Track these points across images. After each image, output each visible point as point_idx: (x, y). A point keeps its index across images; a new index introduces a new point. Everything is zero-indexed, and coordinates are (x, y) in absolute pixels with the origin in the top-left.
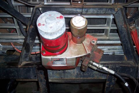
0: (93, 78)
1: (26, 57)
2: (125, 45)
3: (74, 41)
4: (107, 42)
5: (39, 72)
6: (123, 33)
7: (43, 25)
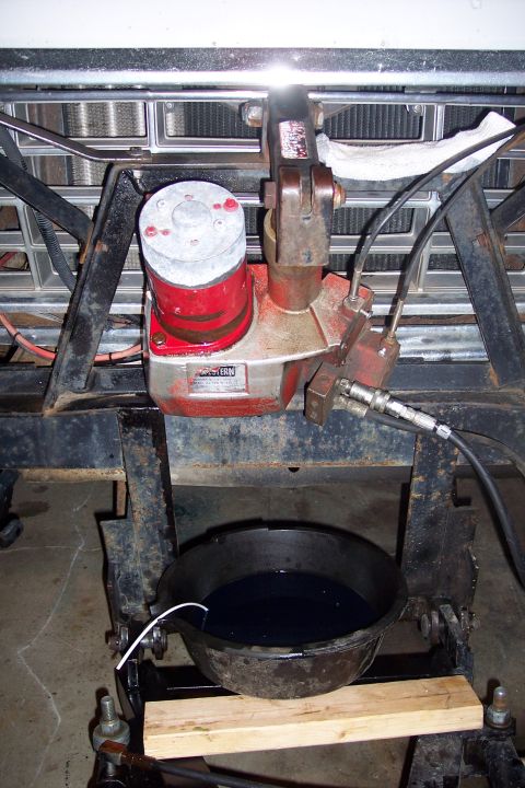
0: (356, 463)
1: (75, 373)
2: (488, 319)
3: (276, 299)
4: (416, 309)
5: (131, 434)
6: (480, 268)
7: (166, 232)
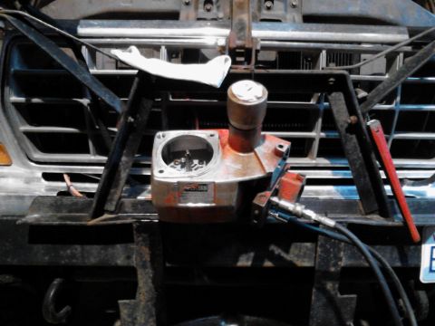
5: (140, 239)
